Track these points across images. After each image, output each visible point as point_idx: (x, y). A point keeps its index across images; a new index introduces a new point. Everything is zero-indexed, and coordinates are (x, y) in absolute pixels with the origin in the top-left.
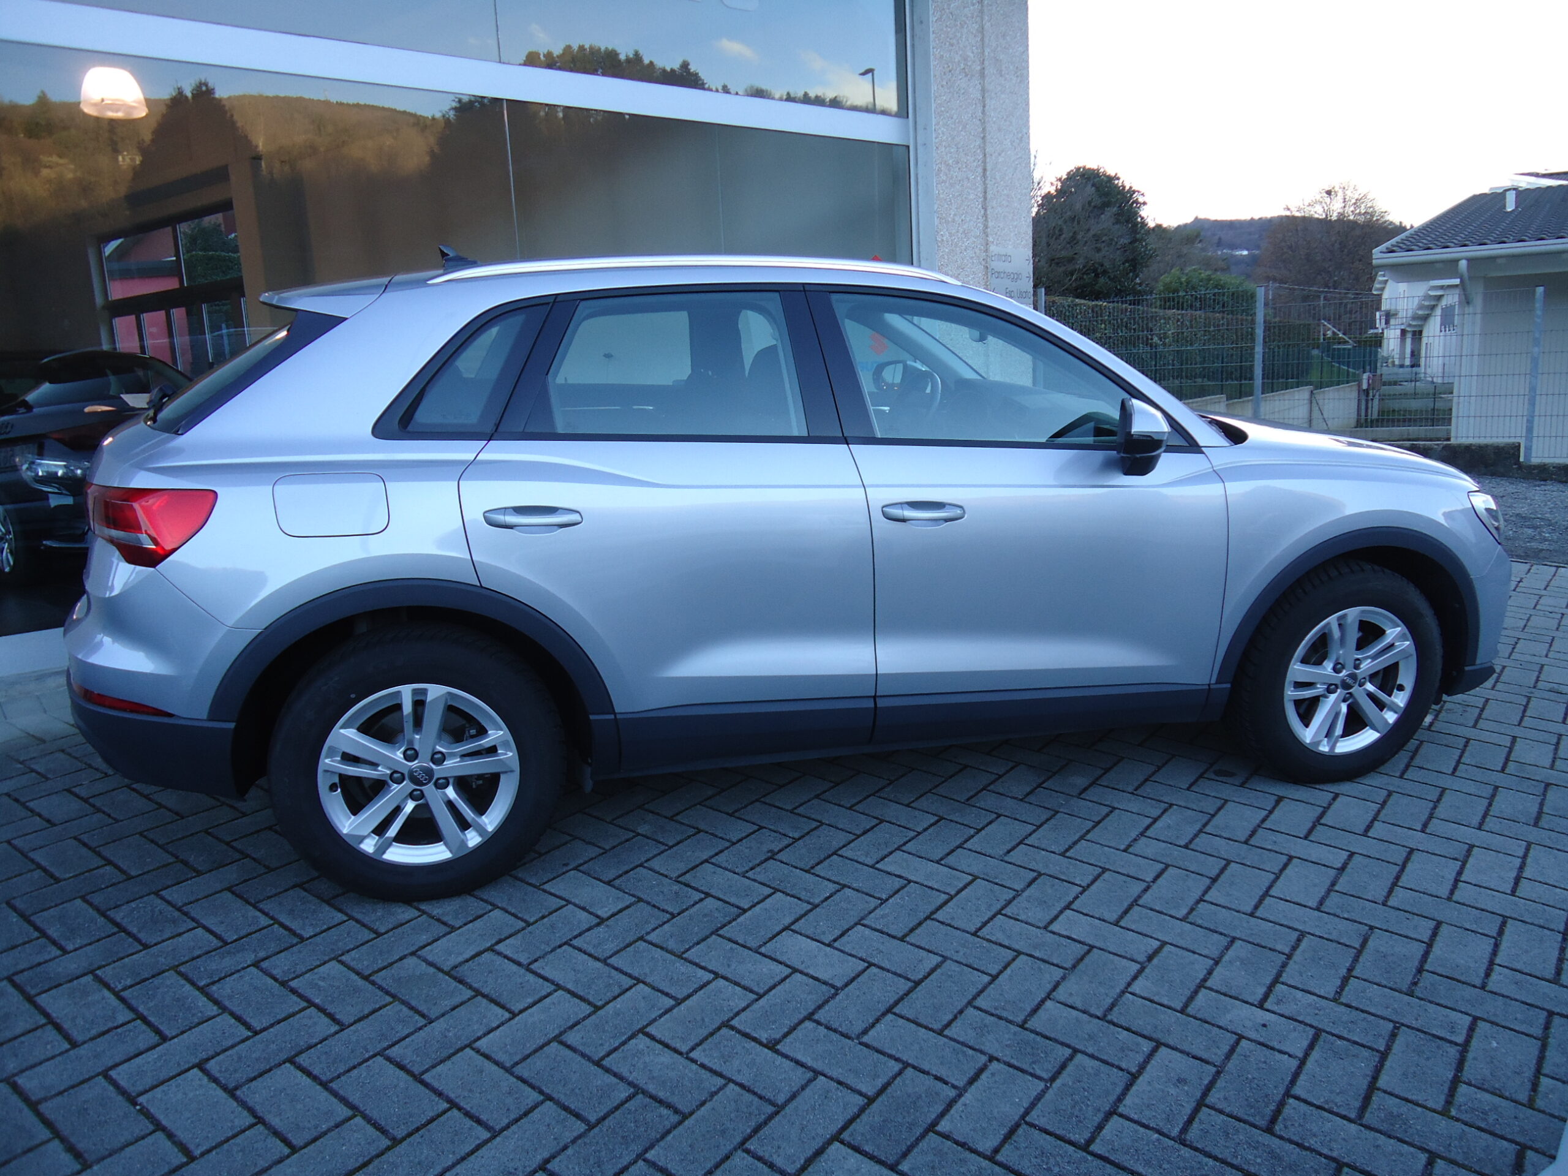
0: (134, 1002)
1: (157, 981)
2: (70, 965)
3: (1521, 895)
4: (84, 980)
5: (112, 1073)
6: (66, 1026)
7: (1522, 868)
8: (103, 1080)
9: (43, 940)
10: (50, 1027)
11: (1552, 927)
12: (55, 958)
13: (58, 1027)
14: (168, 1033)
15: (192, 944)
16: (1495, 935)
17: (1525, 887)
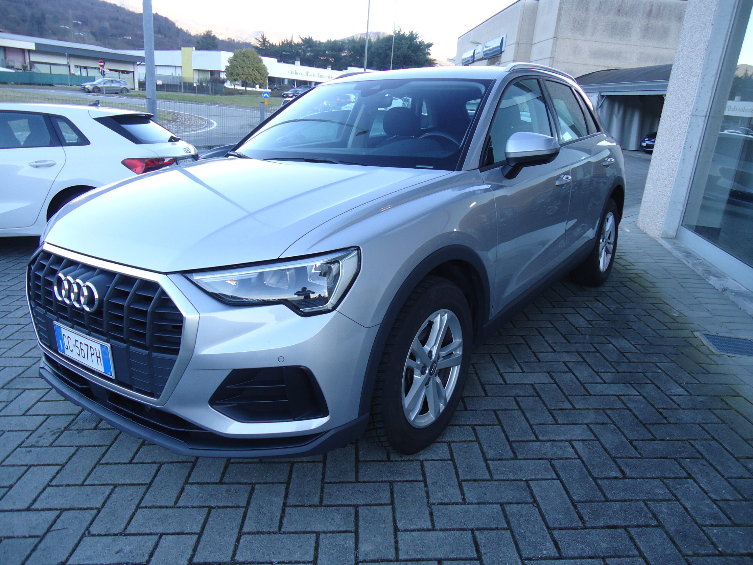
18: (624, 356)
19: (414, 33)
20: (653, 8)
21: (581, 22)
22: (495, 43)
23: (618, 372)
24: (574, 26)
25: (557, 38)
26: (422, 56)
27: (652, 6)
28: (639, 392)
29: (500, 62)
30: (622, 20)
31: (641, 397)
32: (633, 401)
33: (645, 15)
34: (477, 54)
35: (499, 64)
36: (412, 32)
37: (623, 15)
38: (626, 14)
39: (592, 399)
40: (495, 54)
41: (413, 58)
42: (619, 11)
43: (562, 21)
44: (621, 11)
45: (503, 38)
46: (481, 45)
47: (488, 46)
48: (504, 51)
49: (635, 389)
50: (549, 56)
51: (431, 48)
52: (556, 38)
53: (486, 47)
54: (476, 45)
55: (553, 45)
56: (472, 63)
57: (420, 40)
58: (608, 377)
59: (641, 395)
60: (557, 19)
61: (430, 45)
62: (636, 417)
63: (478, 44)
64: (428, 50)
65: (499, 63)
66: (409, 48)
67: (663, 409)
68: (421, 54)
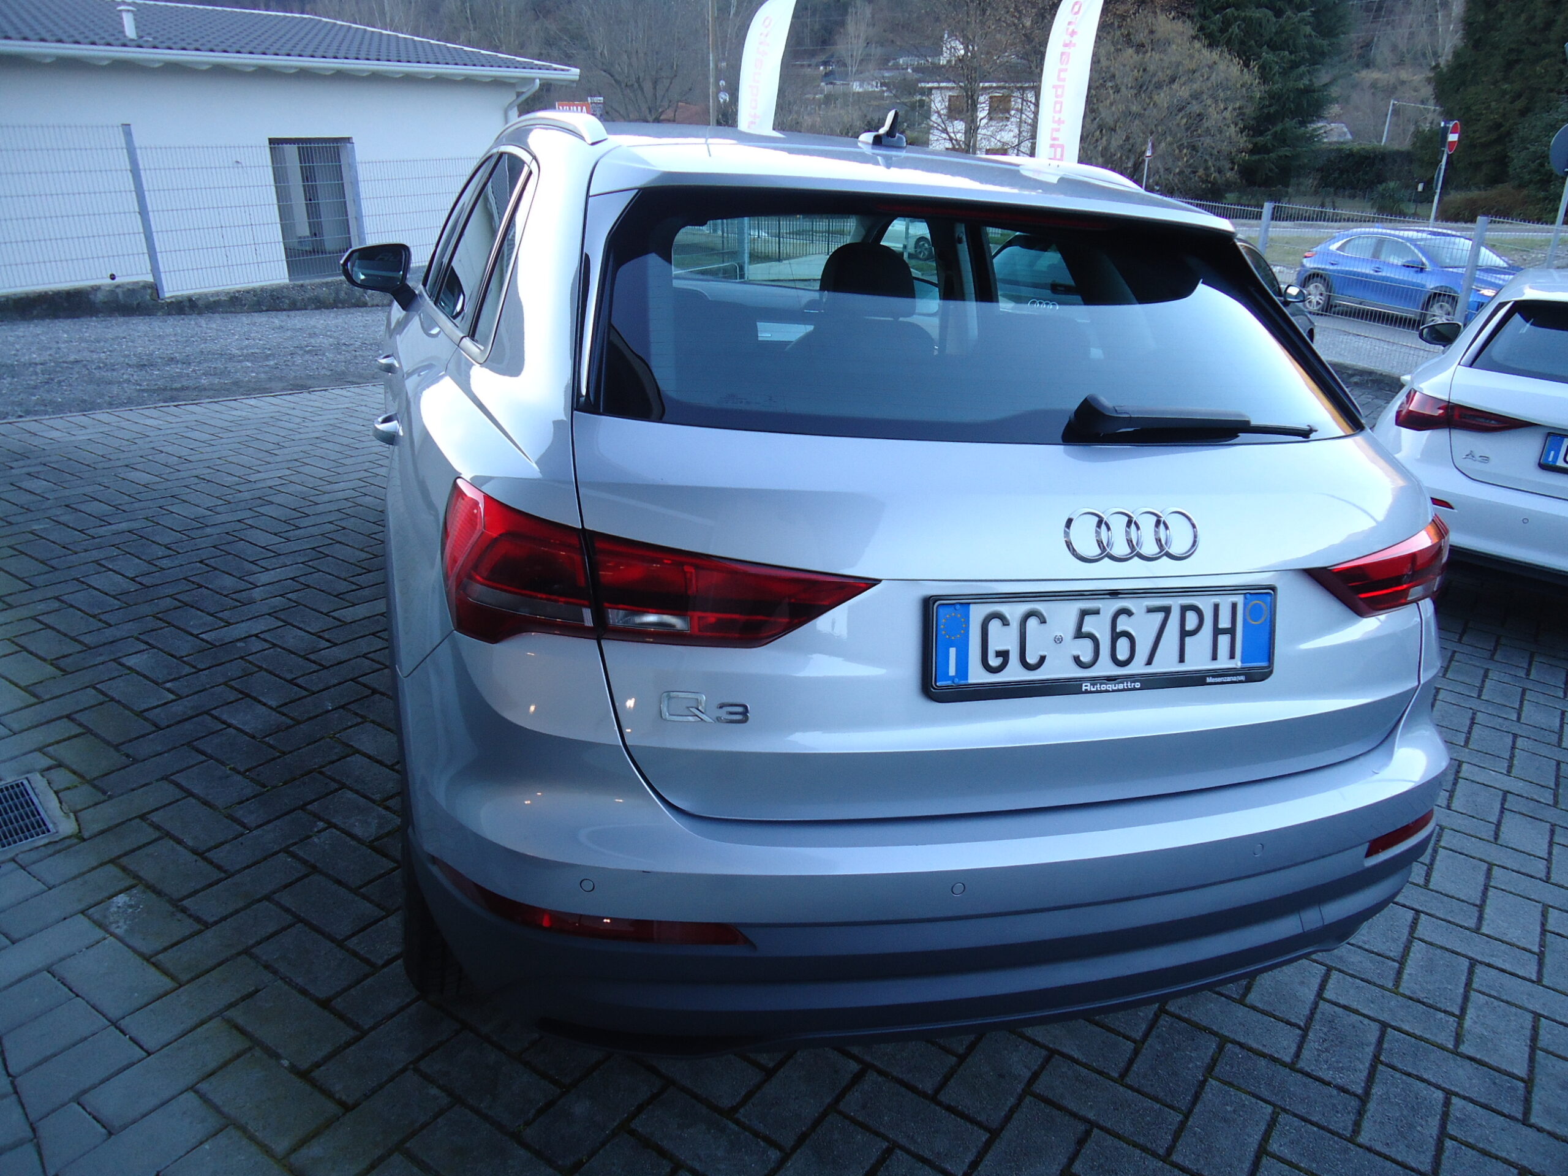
0: (1459, 1000)
1: (1421, 995)
2: (1462, 1077)
4: (1471, 1052)
5: (1534, 978)
6: (1528, 1033)
8: (1545, 980)
9: (1451, 1129)
10: (1540, 1044)
12: (1465, 1098)
13: (1534, 1038)
14: (1466, 963)
15: (1352, 992)
18: (241, 692)
23: (242, 658)
28: (202, 640)
31: (195, 632)
32: (205, 624)
39: (266, 610)
49: (207, 642)
58: (256, 645)
59: (197, 636)
62: (198, 609)
67: (161, 628)
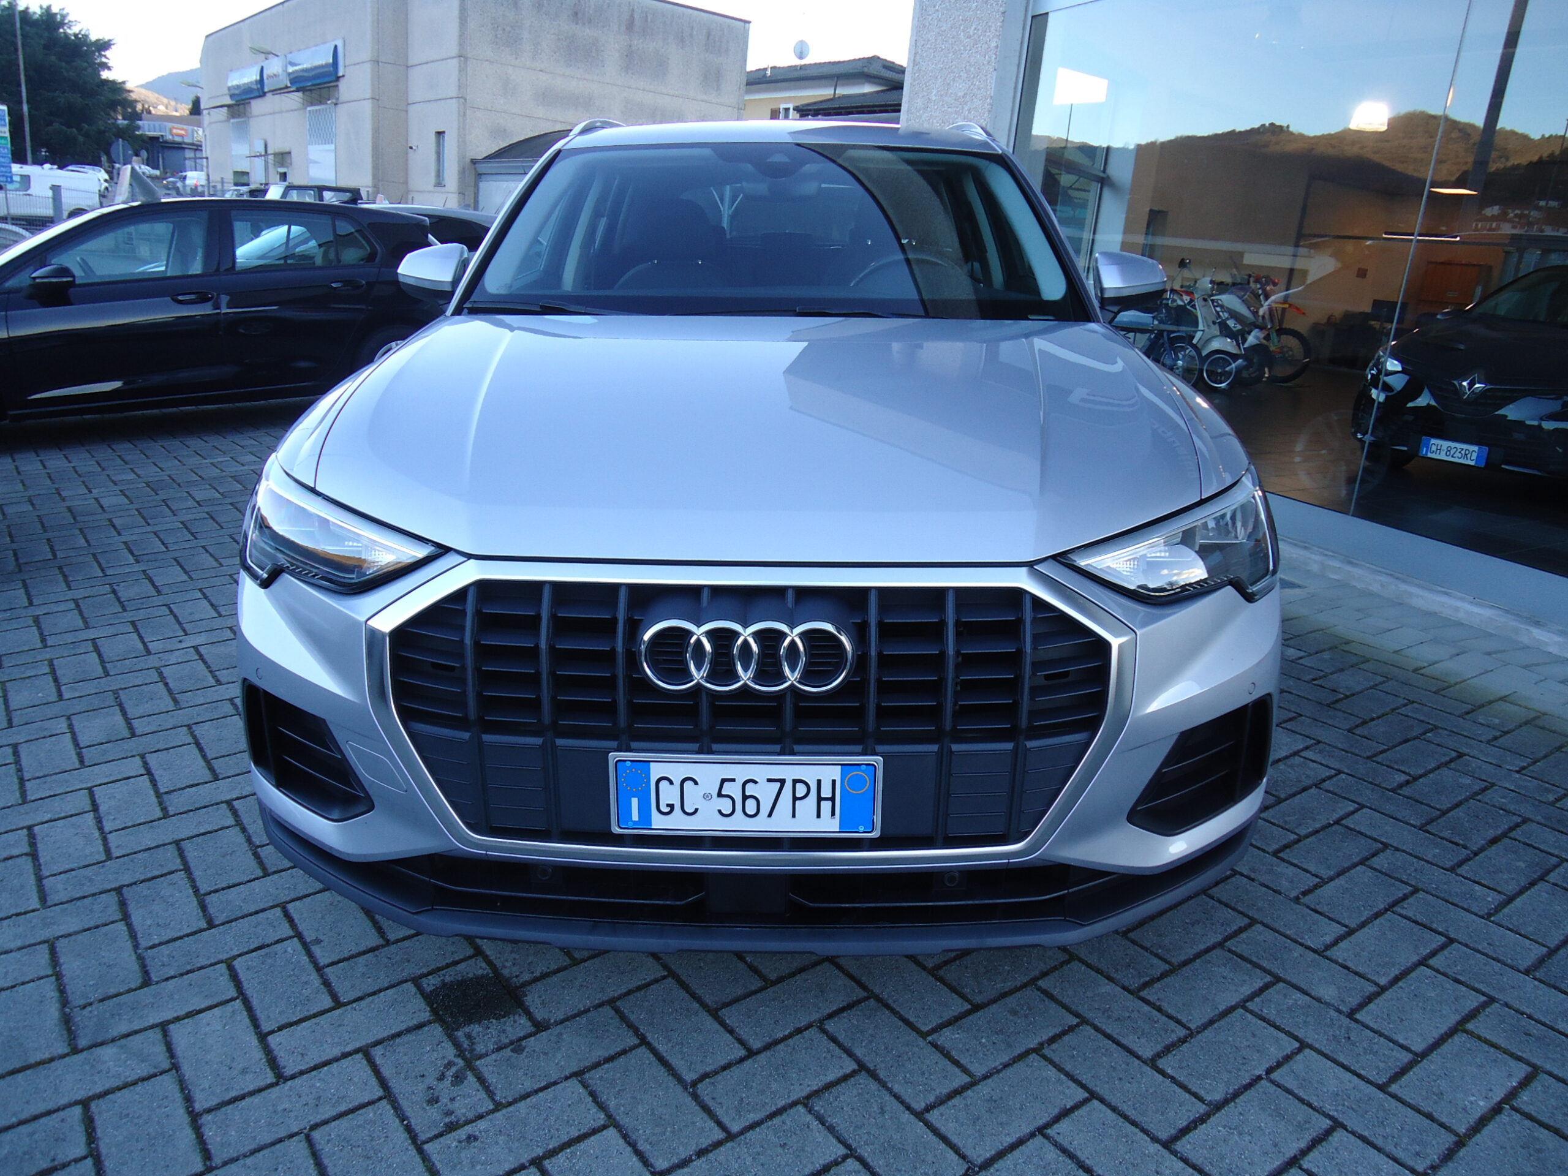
3: (82, 791)
7: (99, 821)
11: (37, 781)
16: (84, 750)
17: (82, 801)
19: (55, 10)
20: (636, 16)
21: (508, 29)
22: (315, 58)
24: (496, 36)
25: (466, 59)
26: (90, 70)
27: (633, 10)
29: (337, 99)
30: (586, 32)
33: (623, 28)
34: (269, 77)
35: (336, 104)
36: (49, 7)
37: (584, 24)
38: (590, 21)
40: (318, 81)
41: (65, 74)
42: (576, 14)
43: (472, 25)
44: (580, 15)
45: (336, 47)
46: (276, 58)
47: (297, 62)
48: (343, 76)
50: (454, 95)
51: (107, 53)
52: (462, 56)
53: (292, 64)
54: (263, 56)
55: (460, 71)
56: (260, 96)
57: (75, 29)
60: (460, 18)
61: (104, 45)
63: (267, 54)
64: (101, 56)
65: (334, 101)
66: (46, 47)
68: (85, 64)
